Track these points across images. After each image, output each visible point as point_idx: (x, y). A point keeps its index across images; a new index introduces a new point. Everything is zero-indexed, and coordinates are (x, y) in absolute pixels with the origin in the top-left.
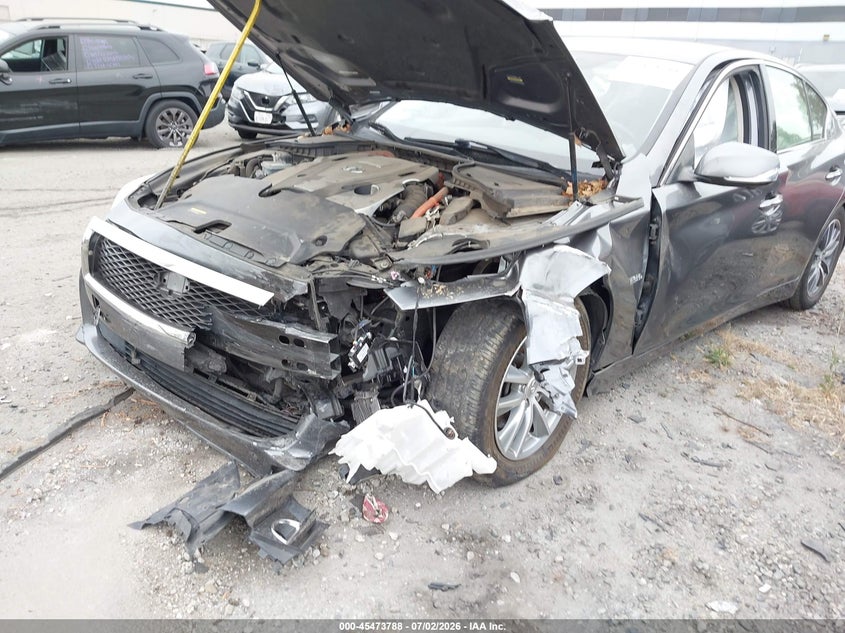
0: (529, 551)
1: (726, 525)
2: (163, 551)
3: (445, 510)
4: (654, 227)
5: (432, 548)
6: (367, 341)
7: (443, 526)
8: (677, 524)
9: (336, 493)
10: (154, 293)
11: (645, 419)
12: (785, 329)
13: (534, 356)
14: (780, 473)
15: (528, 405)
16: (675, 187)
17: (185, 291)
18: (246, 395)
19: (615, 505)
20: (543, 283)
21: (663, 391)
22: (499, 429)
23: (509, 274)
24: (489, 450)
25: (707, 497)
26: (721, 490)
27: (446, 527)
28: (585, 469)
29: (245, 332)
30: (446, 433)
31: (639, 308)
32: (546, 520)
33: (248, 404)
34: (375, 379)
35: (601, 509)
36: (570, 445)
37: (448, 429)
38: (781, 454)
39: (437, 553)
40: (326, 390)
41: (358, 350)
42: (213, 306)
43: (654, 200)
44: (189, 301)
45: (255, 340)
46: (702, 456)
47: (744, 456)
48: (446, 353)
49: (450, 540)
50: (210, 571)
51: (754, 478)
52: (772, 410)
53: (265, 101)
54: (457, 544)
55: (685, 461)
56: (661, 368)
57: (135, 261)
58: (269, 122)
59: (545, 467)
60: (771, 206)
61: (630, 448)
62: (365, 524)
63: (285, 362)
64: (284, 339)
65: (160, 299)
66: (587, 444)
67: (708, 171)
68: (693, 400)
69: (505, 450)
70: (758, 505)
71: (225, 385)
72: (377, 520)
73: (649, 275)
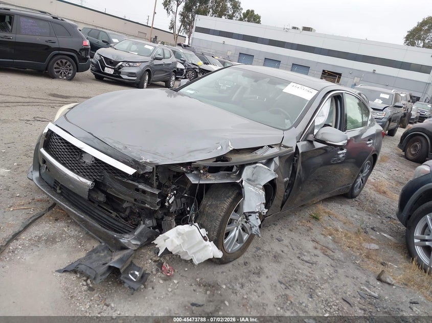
0: (233, 293)
1: (313, 288)
2: (73, 280)
3: (198, 272)
4: (296, 158)
5: (192, 288)
6: (174, 195)
7: (197, 279)
8: (294, 286)
9: (150, 261)
10: (77, 162)
11: (283, 240)
12: (343, 207)
13: (246, 209)
14: (336, 269)
15: (237, 229)
16: (305, 142)
17: (92, 162)
18: (111, 213)
19: (269, 276)
20: (251, 178)
21: (291, 229)
22: (225, 239)
23: (237, 173)
24: (220, 247)
25: (307, 276)
26: (312, 274)
27: (198, 280)
28: (257, 259)
29: (119, 184)
30: (204, 238)
31: (286, 192)
32: (240, 280)
33: (112, 217)
34: (175, 212)
35: (263, 278)
36: (251, 249)
37: (205, 237)
38: (337, 260)
39: (194, 290)
40: (151, 214)
41: (170, 198)
42: (105, 171)
43: (297, 147)
44: (93, 168)
45: (124, 189)
46: (305, 258)
47: (322, 260)
48: (207, 203)
49: (200, 286)
50: (95, 291)
51: (326, 270)
52: (334, 241)
53: (112, 63)
54: (203, 287)
55: (298, 260)
56: (290, 218)
57: (69, 146)
58: (112, 73)
59: (240, 257)
60: (342, 153)
61: (276, 252)
62: (163, 276)
63: (135, 200)
64: (137, 190)
65: (79, 165)
66: (258, 249)
67: (319, 137)
68: (303, 234)
69: (226, 248)
70: (326, 281)
71: (102, 207)
72: (169, 274)
73: (291, 178)
